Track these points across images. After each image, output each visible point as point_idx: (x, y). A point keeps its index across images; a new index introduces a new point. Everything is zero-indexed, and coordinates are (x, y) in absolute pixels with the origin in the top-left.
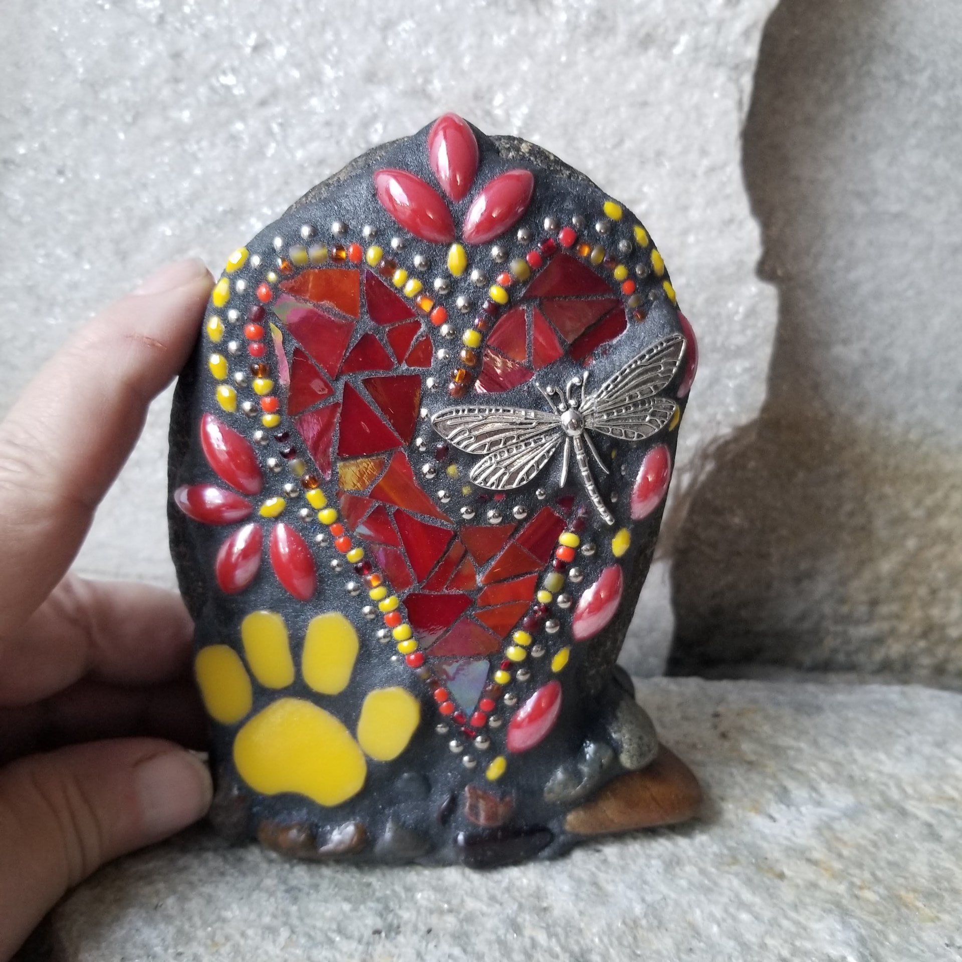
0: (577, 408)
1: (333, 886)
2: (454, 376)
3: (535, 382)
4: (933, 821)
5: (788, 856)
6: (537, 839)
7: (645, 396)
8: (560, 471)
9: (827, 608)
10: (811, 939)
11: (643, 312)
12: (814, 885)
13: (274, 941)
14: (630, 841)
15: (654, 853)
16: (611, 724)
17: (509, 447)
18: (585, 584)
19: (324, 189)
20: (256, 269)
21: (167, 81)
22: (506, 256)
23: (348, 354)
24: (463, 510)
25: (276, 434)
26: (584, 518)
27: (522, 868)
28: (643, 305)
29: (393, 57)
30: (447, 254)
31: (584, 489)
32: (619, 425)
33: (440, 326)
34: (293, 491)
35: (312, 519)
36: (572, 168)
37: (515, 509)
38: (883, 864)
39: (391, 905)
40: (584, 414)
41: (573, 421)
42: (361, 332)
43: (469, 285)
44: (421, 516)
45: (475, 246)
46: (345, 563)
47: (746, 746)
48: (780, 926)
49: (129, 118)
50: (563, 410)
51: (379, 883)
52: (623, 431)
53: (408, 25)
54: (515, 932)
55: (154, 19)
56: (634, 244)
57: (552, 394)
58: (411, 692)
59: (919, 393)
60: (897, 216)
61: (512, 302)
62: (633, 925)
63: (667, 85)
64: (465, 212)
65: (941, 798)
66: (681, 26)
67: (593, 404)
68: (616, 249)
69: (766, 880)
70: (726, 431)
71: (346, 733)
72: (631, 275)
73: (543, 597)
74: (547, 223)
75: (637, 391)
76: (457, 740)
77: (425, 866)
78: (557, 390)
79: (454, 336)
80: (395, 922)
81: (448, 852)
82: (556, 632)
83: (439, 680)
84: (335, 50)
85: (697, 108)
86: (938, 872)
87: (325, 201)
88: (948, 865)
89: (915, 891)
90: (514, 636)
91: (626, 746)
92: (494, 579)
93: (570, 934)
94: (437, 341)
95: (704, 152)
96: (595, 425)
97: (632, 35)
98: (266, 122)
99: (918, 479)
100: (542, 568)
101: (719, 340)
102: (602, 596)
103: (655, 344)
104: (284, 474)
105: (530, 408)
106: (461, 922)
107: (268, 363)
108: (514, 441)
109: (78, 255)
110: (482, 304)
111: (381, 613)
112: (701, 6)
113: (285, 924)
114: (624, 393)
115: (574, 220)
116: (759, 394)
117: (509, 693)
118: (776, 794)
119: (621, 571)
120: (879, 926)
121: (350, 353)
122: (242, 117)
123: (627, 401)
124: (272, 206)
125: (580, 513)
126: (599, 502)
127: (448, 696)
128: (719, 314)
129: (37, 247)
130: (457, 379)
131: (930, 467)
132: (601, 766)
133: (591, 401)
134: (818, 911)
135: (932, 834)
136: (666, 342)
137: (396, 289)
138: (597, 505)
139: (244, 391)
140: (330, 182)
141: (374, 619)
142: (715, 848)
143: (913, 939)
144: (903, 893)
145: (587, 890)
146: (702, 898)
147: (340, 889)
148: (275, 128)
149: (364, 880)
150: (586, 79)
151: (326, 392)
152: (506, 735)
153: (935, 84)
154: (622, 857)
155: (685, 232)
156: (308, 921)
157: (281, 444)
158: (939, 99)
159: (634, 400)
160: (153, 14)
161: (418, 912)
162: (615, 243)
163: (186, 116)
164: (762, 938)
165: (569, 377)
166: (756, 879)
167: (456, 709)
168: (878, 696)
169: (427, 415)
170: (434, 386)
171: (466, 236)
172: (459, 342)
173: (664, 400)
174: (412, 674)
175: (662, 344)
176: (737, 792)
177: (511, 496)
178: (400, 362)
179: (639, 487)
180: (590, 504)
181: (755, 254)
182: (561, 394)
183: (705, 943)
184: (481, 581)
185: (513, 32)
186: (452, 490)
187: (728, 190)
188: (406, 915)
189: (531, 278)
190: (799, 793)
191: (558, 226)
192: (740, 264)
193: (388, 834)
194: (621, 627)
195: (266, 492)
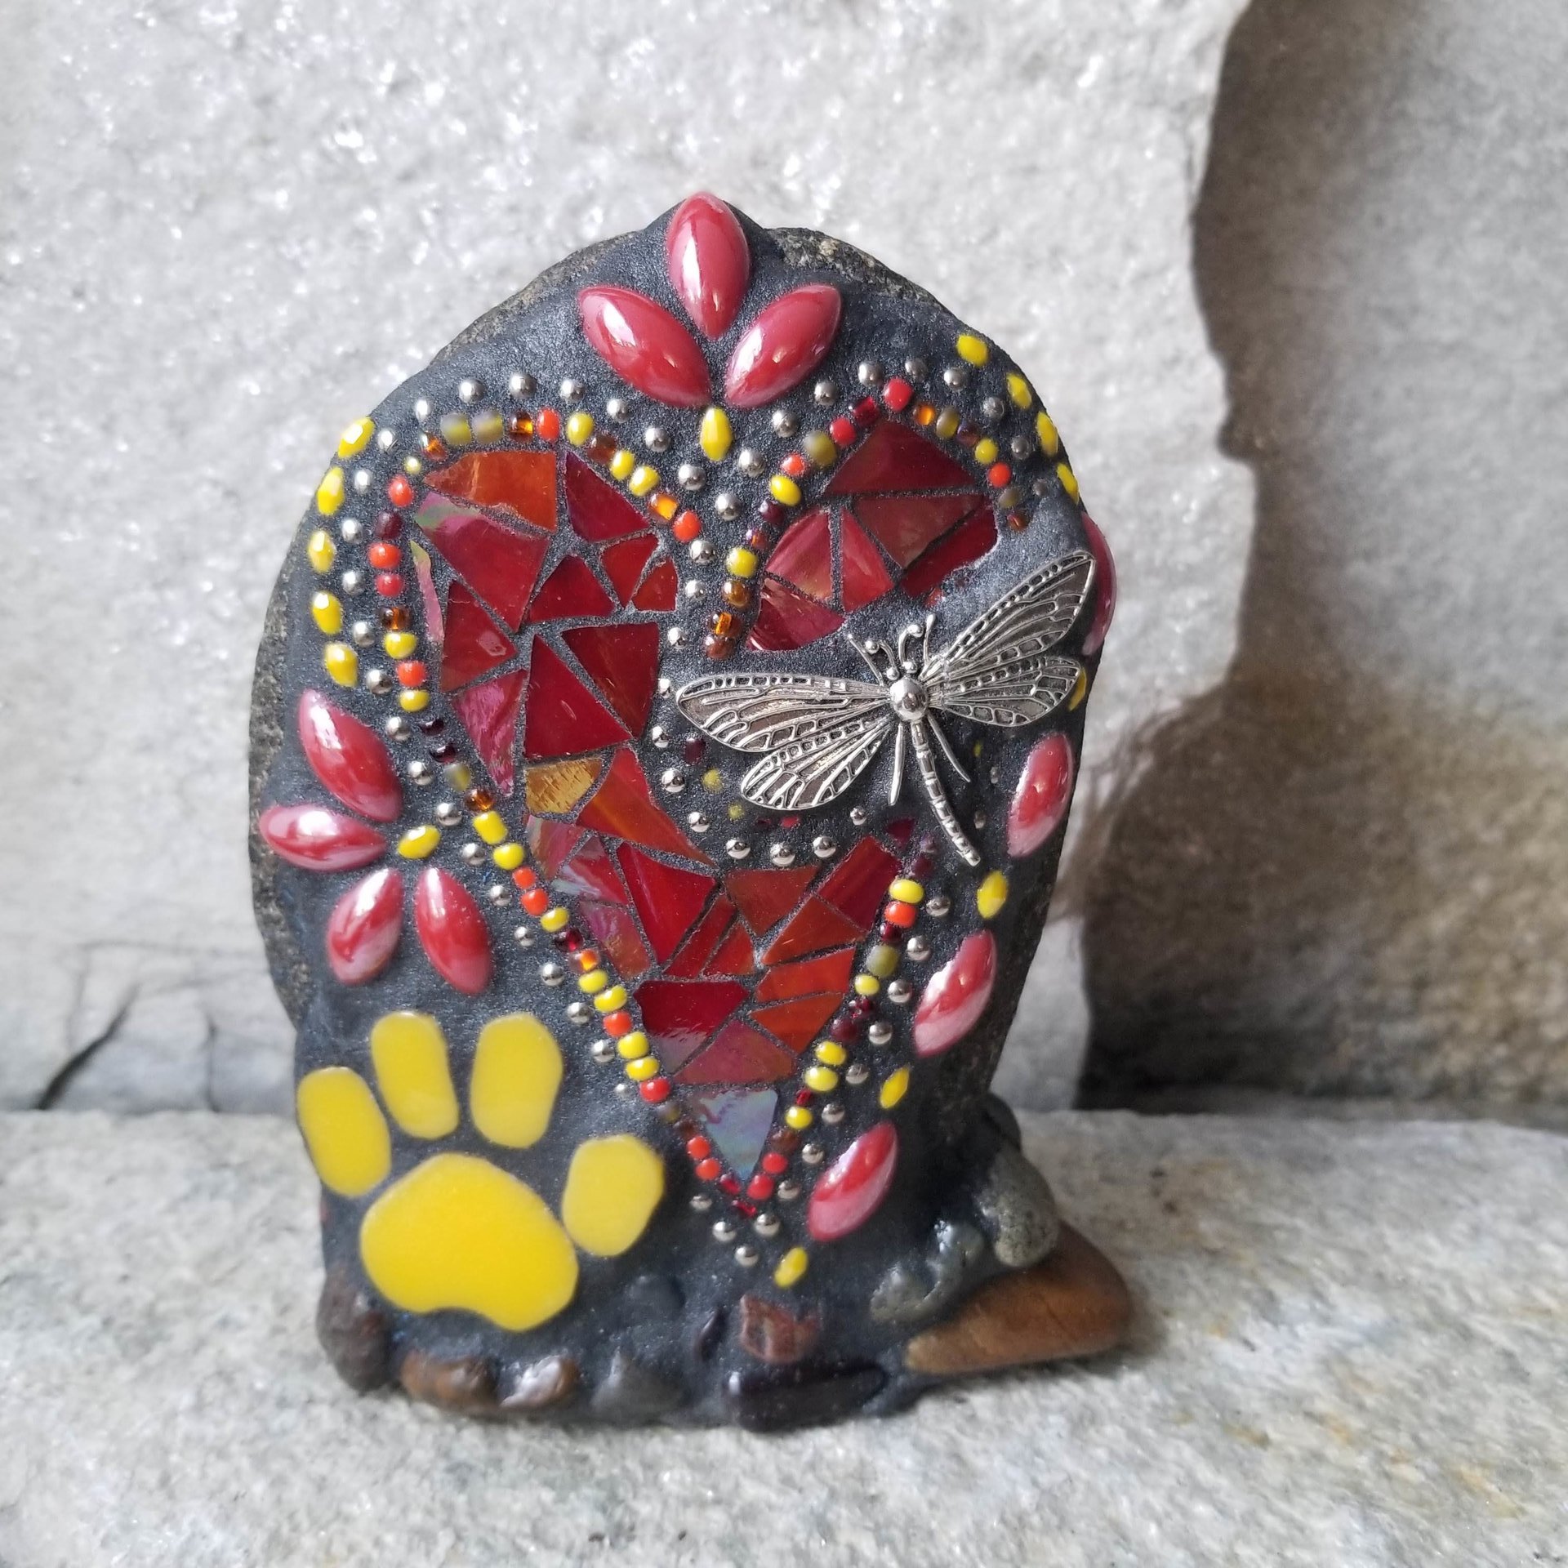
0: (916, 675)
1: (525, 1460)
2: (713, 625)
3: (847, 633)
4: (1515, 1349)
5: (1275, 1409)
6: (859, 1383)
7: (1029, 654)
8: (890, 779)
9: (1343, 994)
10: (1311, 1546)
11: (1023, 517)
12: (1317, 1457)
13: (428, 1554)
14: (1013, 1384)
15: (1053, 1404)
16: (980, 1192)
17: (804, 740)
18: (933, 963)
19: (497, 320)
20: (386, 453)
21: (250, 143)
22: (797, 426)
23: (538, 590)
24: (731, 843)
25: (422, 722)
26: (931, 855)
27: (836, 1430)
28: (1024, 505)
29: (618, 98)
30: (698, 424)
31: (928, 807)
32: (986, 702)
33: (688, 544)
34: (451, 815)
35: (483, 860)
36: (905, 279)
37: (817, 842)
38: (1432, 1421)
39: (621, 1492)
40: (929, 683)
41: (911, 696)
42: (560, 554)
43: (735, 474)
44: (662, 854)
45: (745, 411)
46: (537, 933)
47: (1207, 1226)
48: (1260, 1525)
49: (189, 205)
50: (892, 679)
51: (602, 1456)
52: (993, 712)
53: (643, 45)
54: (823, 1536)
55: (228, 43)
56: (1008, 403)
57: (875, 652)
58: (650, 1142)
59: (1492, 639)
60: (1451, 349)
61: (806, 503)
62: (1018, 1524)
63: (1069, 138)
64: (727, 354)
65: (1528, 1309)
66: (1090, 43)
67: (942, 667)
68: (978, 413)
69: (1237, 1447)
70: (1171, 705)
71: (544, 1211)
72: (1004, 455)
73: (864, 985)
74: (863, 372)
75: (1014, 646)
76: (725, 1221)
77: (676, 1427)
78: (883, 645)
79: (711, 559)
80: (627, 1520)
81: (714, 1404)
82: (887, 1044)
83: (695, 1123)
84: (524, 89)
85: (1118, 175)
86: (1523, 1433)
87: (499, 340)
88: (1539, 1421)
89: (1484, 1465)
90: (817, 1050)
91: (1004, 1229)
92: (783, 957)
93: (913, 1539)
94: (684, 568)
95: (1130, 248)
96: (946, 703)
97: (1010, 57)
98: (413, 209)
99: (1490, 781)
100: (861, 938)
101: (1159, 556)
102: (963, 981)
103: (1044, 567)
104: (436, 789)
105: (839, 675)
106: (734, 1519)
107: (407, 607)
108: (813, 730)
109: (108, 428)
110: (758, 506)
111: (598, 1013)
112: (1123, 7)
113: (446, 1524)
114: (994, 649)
115: (908, 366)
116: (1225, 645)
117: (809, 1143)
118: (1255, 1304)
119: (993, 941)
120: (1424, 1525)
121: (542, 588)
122: (374, 201)
123: (999, 663)
124: (422, 346)
125: (924, 846)
126: (955, 829)
127: (710, 1150)
128: (1157, 514)
129: (41, 416)
130: (718, 630)
131: (1511, 759)
132: (964, 1263)
133: (939, 664)
134: (1324, 1501)
135: (1514, 1371)
136: (1061, 564)
137: (616, 482)
138: (951, 833)
139: (370, 653)
140: (508, 307)
141: (587, 1024)
142: (1154, 1396)
143: (1480, 1547)
144: (1464, 1468)
145: (942, 1467)
146: (1132, 1478)
147: (537, 1466)
148: (428, 217)
149: (577, 1451)
150: (935, 130)
151: (503, 653)
152: (807, 1212)
153: (1513, 128)
154: (1001, 1411)
155: (1101, 380)
156: (483, 1519)
157: (430, 739)
158: (1520, 155)
159: (1010, 661)
160: (227, 33)
161: (665, 1503)
162: (974, 403)
163: (281, 199)
164: (1231, 1546)
165: (903, 623)
166: (1222, 1446)
167: (724, 1170)
168: (1425, 1140)
169: (669, 689)
170: (679, 641)
171: (729, 394)
172: (720, 569)
173: (1060, 659)
174: (650, 1114)
175: (1055, 568)
176: (1191, 1301)
177: (808, 821)
178: (624, 604)
179: (1021, 803)
180: (941, 832)
181: (1217, 413)
182: (889, 652)
183: (1137, 1554)
184: (762, 960)
185: (815, 55)
186: (713, 812)
187: (1171, 310)
188: (644, 1509)
189: (838, 462)
190: (1293, 1301)
191: (881, 377)
192: (1192, 431)
193: (614, 1377)
194: (995, 1033)
195: (409, 816)
